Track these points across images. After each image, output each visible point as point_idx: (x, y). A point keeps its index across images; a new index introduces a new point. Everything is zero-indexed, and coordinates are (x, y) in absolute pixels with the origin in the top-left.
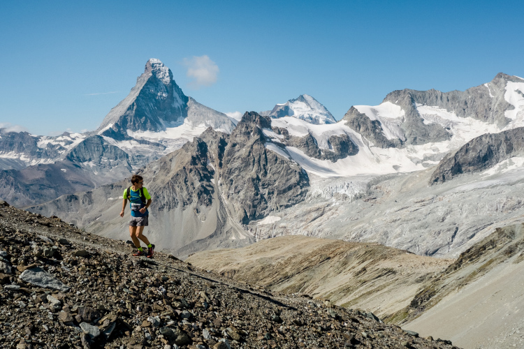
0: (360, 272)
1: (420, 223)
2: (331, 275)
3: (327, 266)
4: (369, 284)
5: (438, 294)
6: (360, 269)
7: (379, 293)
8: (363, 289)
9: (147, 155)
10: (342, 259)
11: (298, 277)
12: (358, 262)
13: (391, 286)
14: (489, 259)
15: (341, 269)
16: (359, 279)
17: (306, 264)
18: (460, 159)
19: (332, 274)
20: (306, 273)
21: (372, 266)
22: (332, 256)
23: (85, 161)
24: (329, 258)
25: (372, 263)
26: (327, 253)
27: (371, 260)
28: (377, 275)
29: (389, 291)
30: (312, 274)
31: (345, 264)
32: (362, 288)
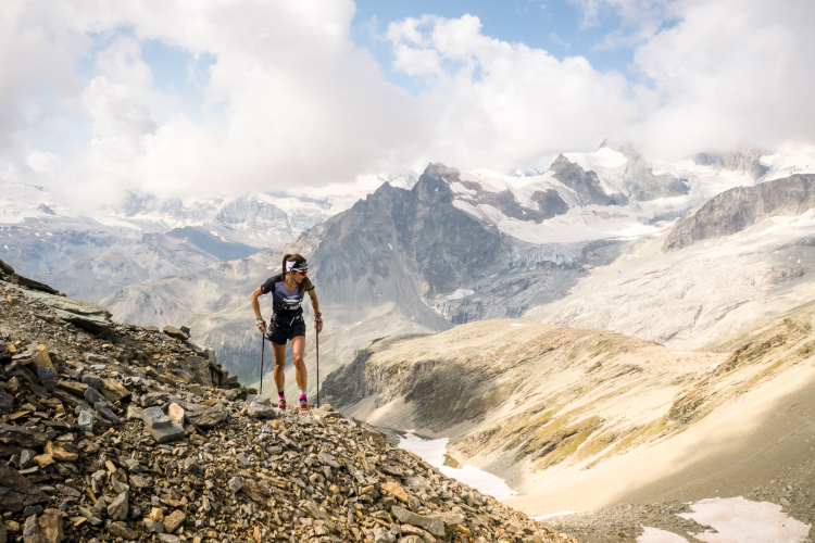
0: (594, 368)
1: (652, 299)
2: (555, 370)
3: (549, 359)
4: (607, 383)
5: (707, 402)
6: (593, 365)
7: (622, 396)
8: (600, 391)
9: (309, 215)
10: (569, 351)
11: (512, 372)
12: (589, 354)
13: (638, 388)
14: (776, 360)
15: (568, 363)
16: (594, 377)
17: (522, 356)
18: (703, 219)
19: (557, 369)
20: (523, 367)
21: (609, 361)
22: (555, 346)
23: (237, 222)
24: (552, 349)
25: (608, 357)
26: (549, 343)
27: (608, 353)
28: (618, 373)
29: (636, 394)
30: (531, 368)
31: (573, 357)
32: (598, 389)
